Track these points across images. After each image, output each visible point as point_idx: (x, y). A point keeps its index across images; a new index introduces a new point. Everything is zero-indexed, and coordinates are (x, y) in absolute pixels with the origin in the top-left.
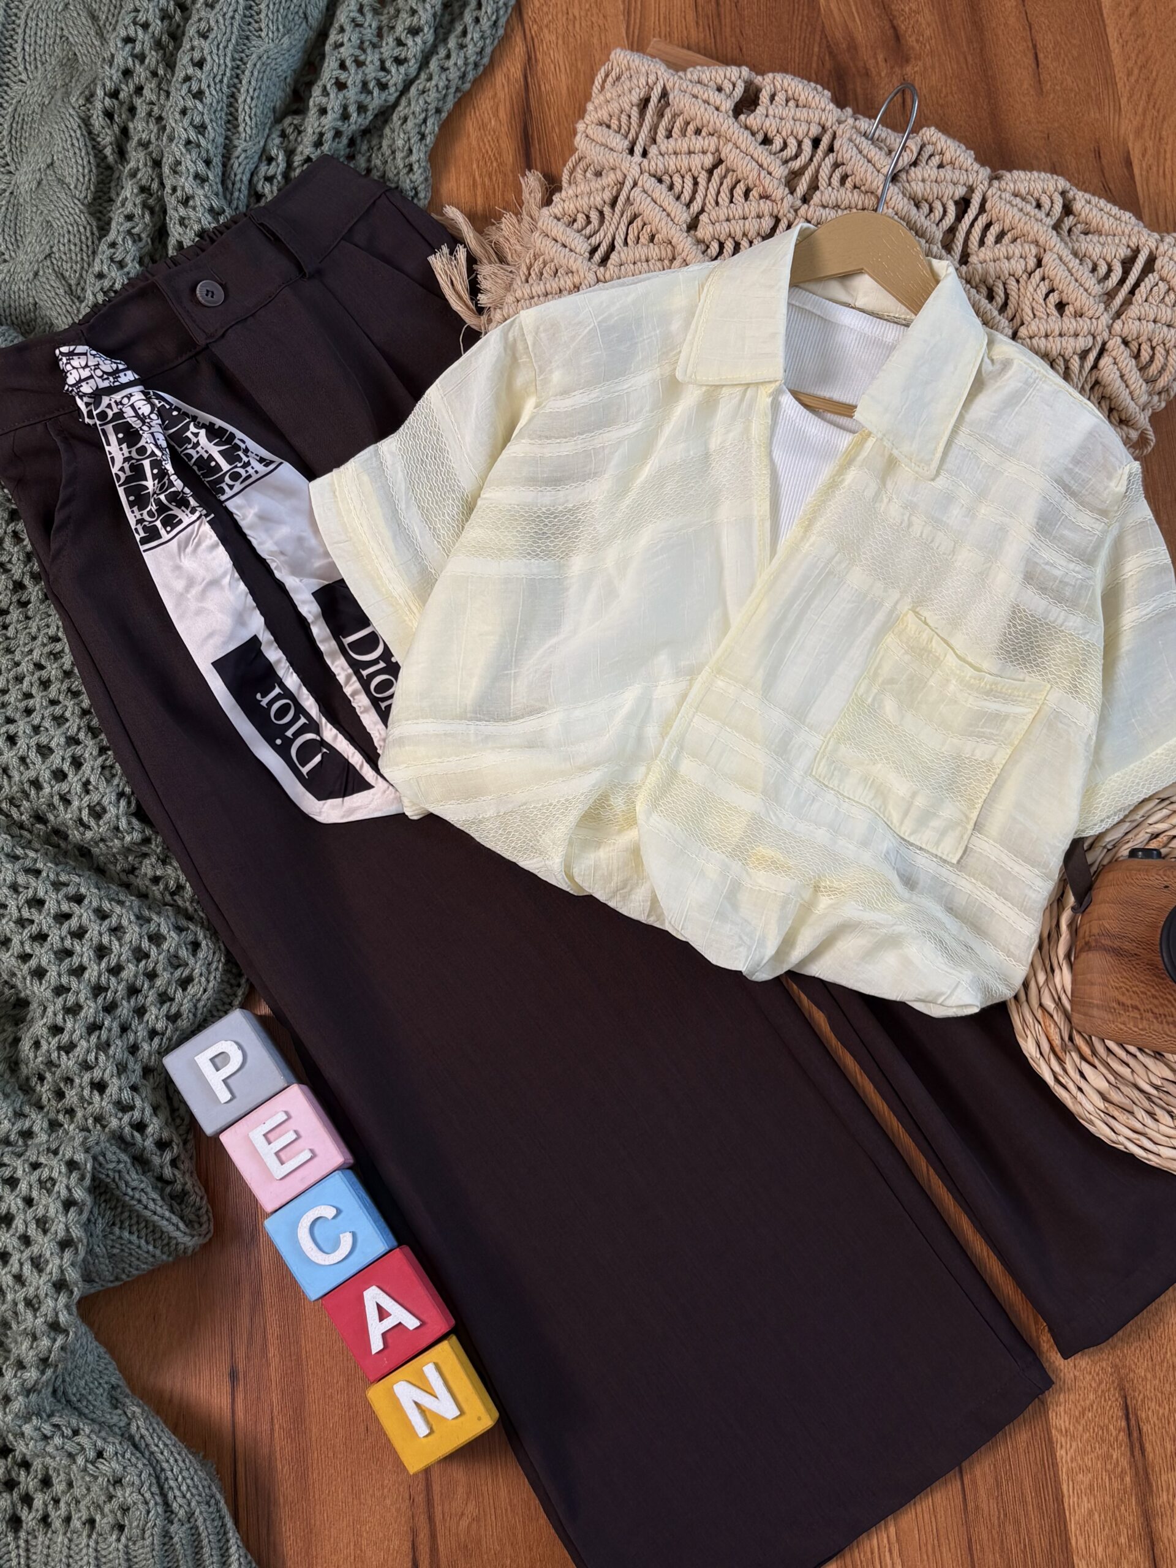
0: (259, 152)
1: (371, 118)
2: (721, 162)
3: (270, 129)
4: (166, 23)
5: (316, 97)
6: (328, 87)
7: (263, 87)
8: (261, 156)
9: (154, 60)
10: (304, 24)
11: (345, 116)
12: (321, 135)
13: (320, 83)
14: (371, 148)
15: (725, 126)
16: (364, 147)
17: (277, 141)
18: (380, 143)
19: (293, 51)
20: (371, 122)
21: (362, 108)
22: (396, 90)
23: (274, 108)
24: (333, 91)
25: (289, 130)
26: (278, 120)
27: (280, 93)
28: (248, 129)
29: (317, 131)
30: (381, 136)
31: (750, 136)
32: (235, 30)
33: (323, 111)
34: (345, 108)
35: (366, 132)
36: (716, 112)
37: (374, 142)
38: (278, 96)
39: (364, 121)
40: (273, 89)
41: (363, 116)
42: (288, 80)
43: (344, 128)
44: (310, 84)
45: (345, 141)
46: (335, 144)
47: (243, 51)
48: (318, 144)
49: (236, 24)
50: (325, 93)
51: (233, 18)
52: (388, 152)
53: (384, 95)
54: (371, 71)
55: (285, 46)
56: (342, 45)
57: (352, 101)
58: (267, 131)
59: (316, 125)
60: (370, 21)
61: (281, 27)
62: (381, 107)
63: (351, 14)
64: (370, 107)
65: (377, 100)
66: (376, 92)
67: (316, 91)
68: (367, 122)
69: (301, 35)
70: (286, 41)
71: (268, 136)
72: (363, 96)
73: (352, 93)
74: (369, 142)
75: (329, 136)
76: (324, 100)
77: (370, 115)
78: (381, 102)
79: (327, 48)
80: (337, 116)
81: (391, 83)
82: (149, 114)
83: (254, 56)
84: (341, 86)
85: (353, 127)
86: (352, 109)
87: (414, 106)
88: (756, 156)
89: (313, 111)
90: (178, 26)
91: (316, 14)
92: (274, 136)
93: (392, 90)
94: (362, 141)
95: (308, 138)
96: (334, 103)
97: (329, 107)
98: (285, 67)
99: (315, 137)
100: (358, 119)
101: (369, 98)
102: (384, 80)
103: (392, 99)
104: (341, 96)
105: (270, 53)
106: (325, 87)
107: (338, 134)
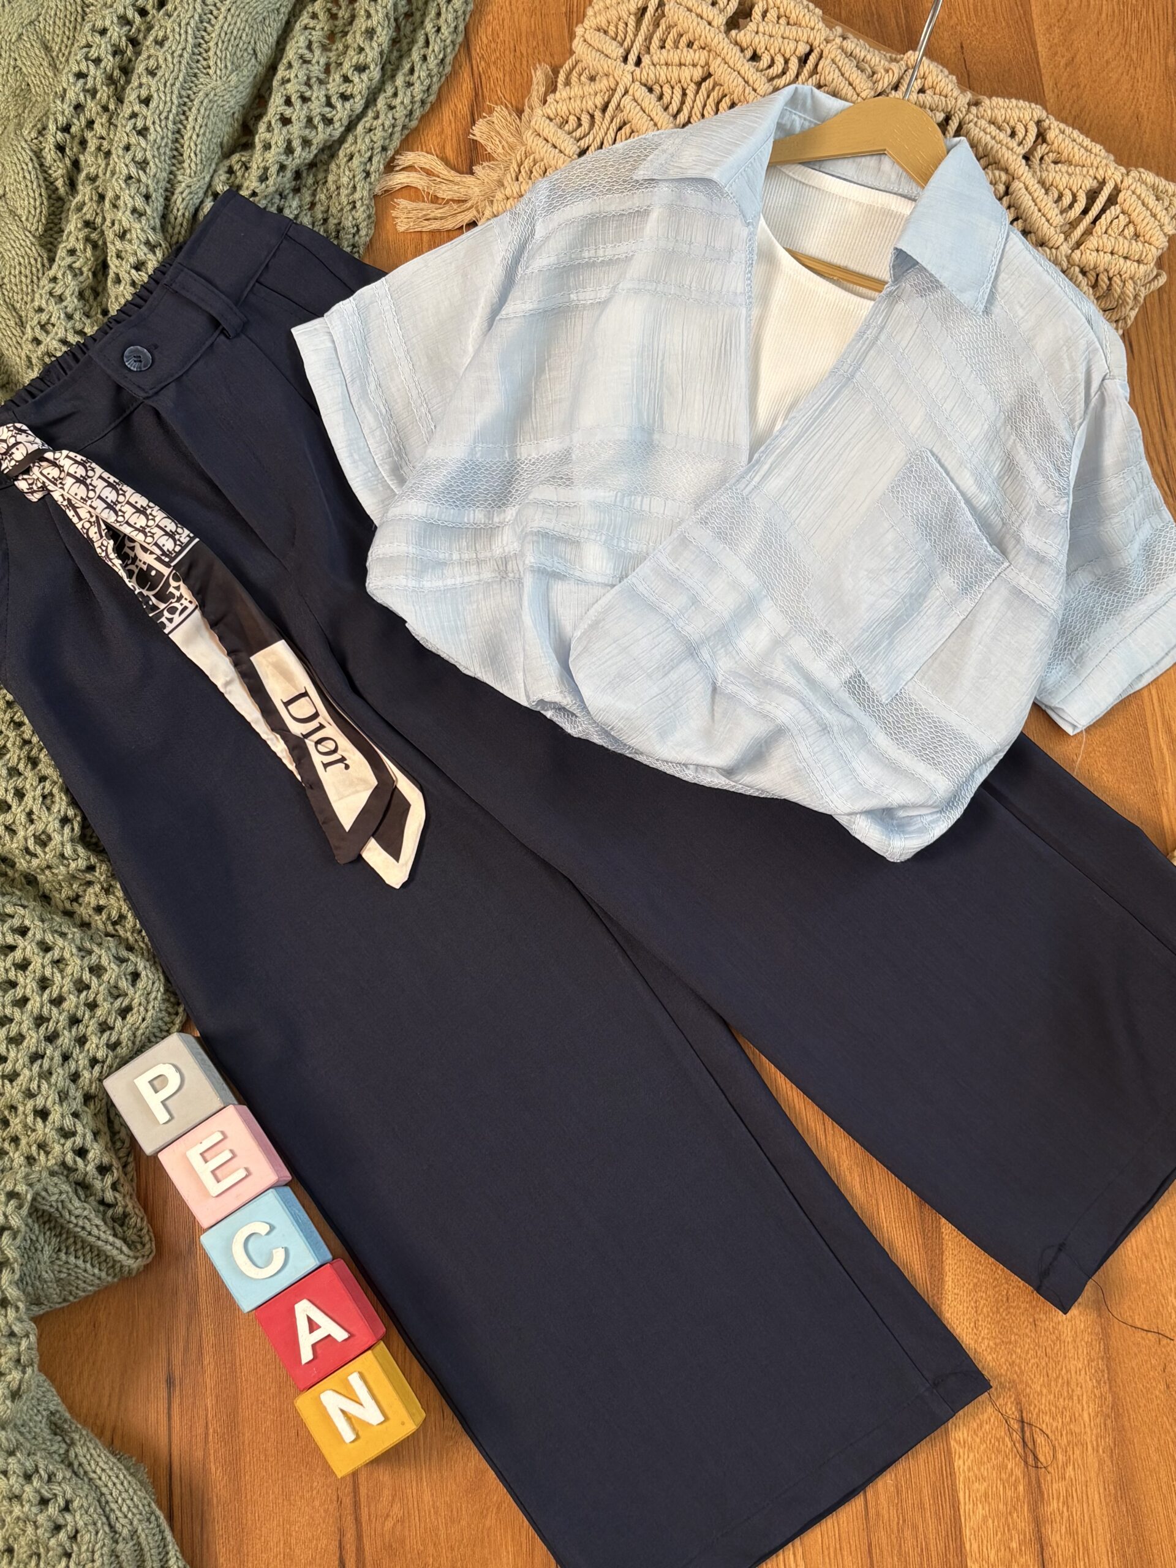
0: (205, 187)
1: (315, 152)
2: (710, 75)
3: (217, 164)
4: (118, 58)
5: (261, 134)
6: (273, 122)
7: (210, 123)
8: (206, 192)
9: (105, 95)
10: (253, 60)
11: (289, 150)
12: (266, 169)
13: (265, 119)
14: (316, 182)
15: (716, 41)
16: (310, 181)
17: (223, 177)
18: (326, 177)
19: (241, 88)
20: (316, 156)
21: (306, 143)
22: (341, 125)
23: (221, 143)
24: (277, 126)
25: (236, 167)
26: (227, 155)
27: (228, 129)
28: (193, 165)
29: (262, 165)
30: (327, 171)
31: (739, 53)
32: (183, 68)
33: (267, 147)
35: (312, 165)
36: (708, 27)
37: (321, 176)
38: (225, 131)
39: (308, 155)
40: (220, 125)
41: (307, 150)
42: (236, 116)
43: (288, 162)
44: (256, 120)
45: (289, 174)
46: (279, 178)
47: (190, 89)
48: (263, 178)
49: (184, 62)
50: (270, 128)
51: (181, 56)
52: (333, 188)
53: (329, 130)
54: (316, 107)
55: (232, 83)
56: (289, 81)
57: (296, 135)
58: (213, 166)
59: (260, 161)
60: (318, 57)
61: (229, 64)
62: (326, 141)
63: (300, 51)
64: (315, 142)
65: (321, 136)
66: (321, 127)
67: (262, 127)
68: (312, 156)
69: (250, 70)
70: (234, 78)
71: (215, 171)
72: (307, 131)
73: (296, 129)
74: (315, 176)
75: (273, 170)
76: (268, 135)
77: (314, 150)
78: (326, 137)
79: (275, 83)
80: (281, 150)
81: (336, 119)
82: (99, 149)
83: (201, 94)
84: (285, 121)
85: (297, 161)
86: (296, 144)
87: (359, 144)
88: (742, 72)
89: (259, 146)
90: (130, 60)
91: (265, 51)
92: (221, 172)
93: (337, 125)
94: (308, 175)
95: (255, 172)
96: (278, 138)
97: (273, 143)
98: (232, 103)
99: (260, 172)
100: (302, 156)
101: (314, 133)
102: (329, 116)
103: (337, 134)
104: (284, 131)
105: (218, 90)
106: (270, 123)
107: (282, 168)
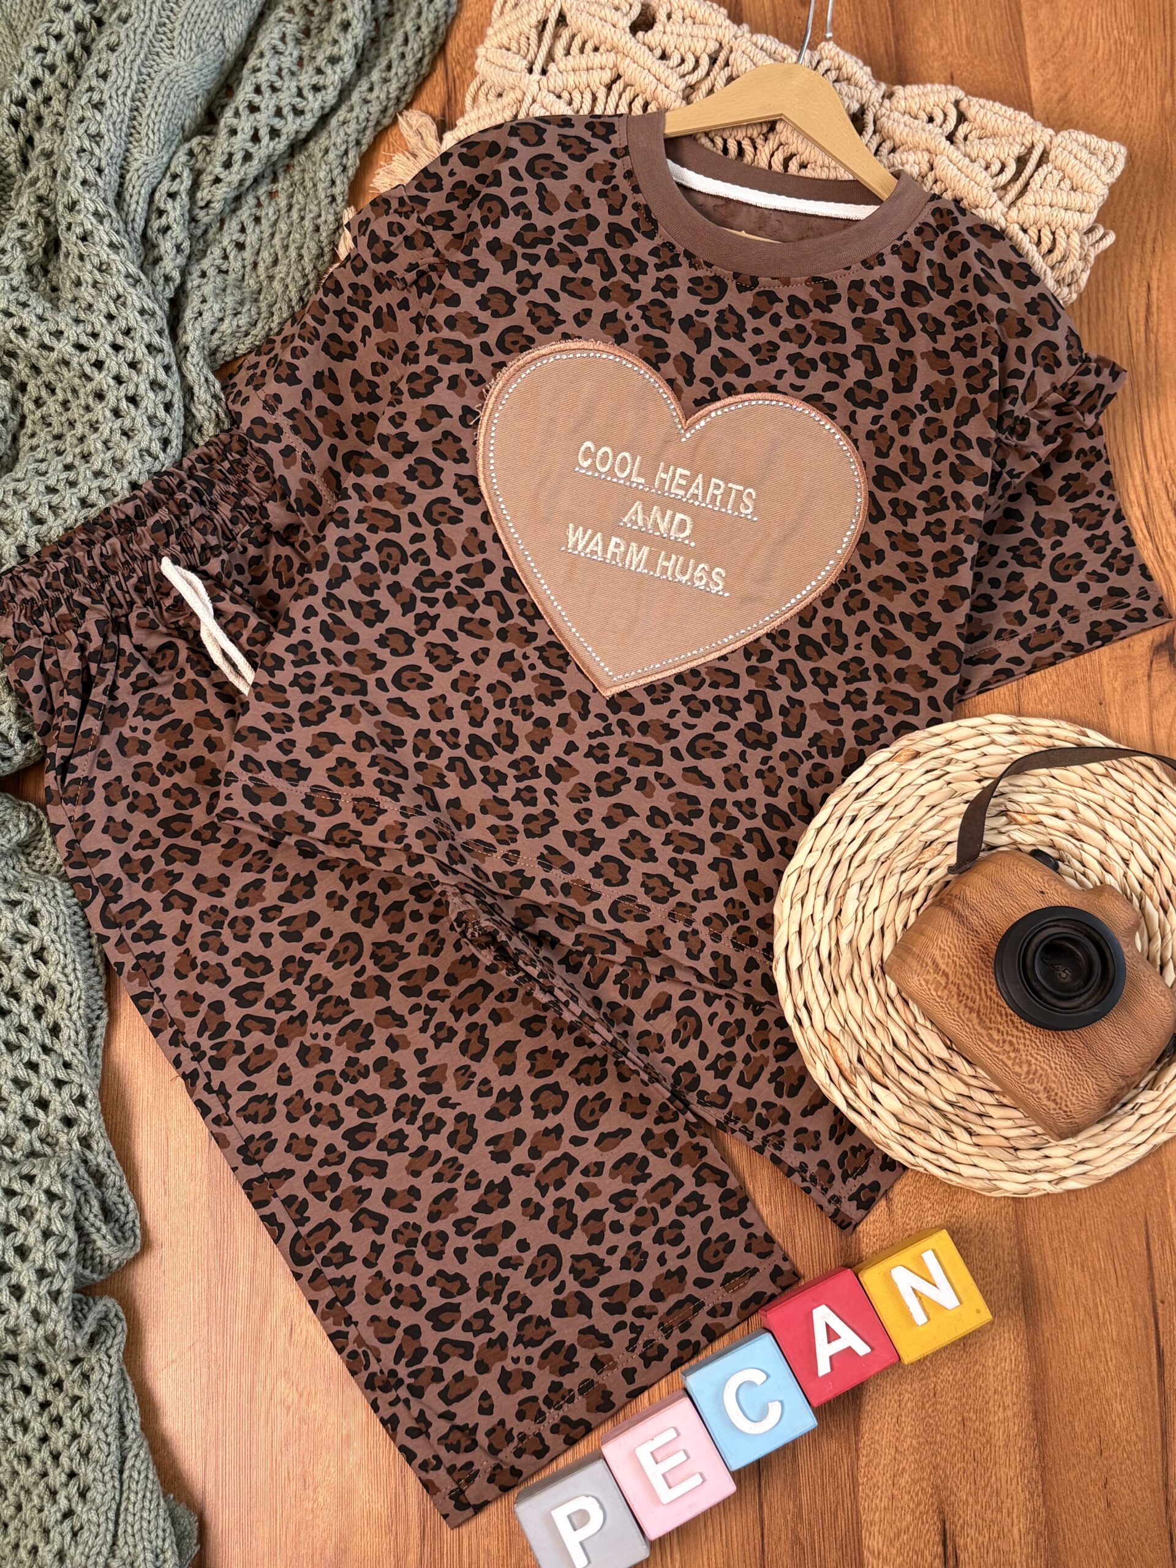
0: (163, 166)
1: (285, 143)
3: (175, 147)
4: (80, 35)
5: (227, 118)
6: (241, 109)
8: (164, 170)
9: (64, 71)
10: (221, 46)
11: (256, 138)
12: (231, 155)
13: (232, 106)
17: (183, 159)
19: (206, 72)
20: (286, 148)
21: (275, 133)
22: (314, 118)
23: (182, 125)
24: (244, 113)
25: (198, 150)
26: (185, 139)
29: (227, 151)
32: (145, 45)
33: (233, 132)
34: (256, 130)
38: (187, 113)
39: (277, 146)
40: (181, 106)
41: (276, 141)
42: (200, 99)
43: (255, 151)
44: (223, 107)
46: (245, 167)
47: (151, 67)
48: (227, 165)
49: (146, 39)
50: (237, 114)
51: (144, 34)
53: (300, 122)
54: (287, 97)
55: (197, 66)
56: (260, 70)
57: (264, 124)
58: (172, 147)
59: (225, 146)
61: (194, 46)
62: (297, 134)
63: (273, 42)
64: (284, 133)
65: (291, 126)
66: (290, 117)
67: (229, 113)
68: (282, 147)
69: (216, 56)
70: (198, 59)
71: (173, 153)
72: (276, 121)
73: (264, 118)
75: (238, 157)
76: (235, 121)
77: (284, 141)
78: (297, 128)
79: (245, 73)
80: (248, 137)
81: (307, 110)
82: (54, 125)
83: (162, 73)
84: (254, 109)
85: (266, 151)
86: (264, 133)
87: (334, 137)
89: (223, 132)
90: (92, 37)
91: (234, 38)
92: (180, 153)
93: (309, 116)
95: (219, 158)
96: (245, 125)
97: (239, 129)
98: (196, 85)
99: (225, 157)
100: (270, 146)
101: (283, 123)
102: (300, 106)
103: (309, 128)
104: (252, 118)
105: (180, 71)
106: (236, 109)
107: (248, 157)
